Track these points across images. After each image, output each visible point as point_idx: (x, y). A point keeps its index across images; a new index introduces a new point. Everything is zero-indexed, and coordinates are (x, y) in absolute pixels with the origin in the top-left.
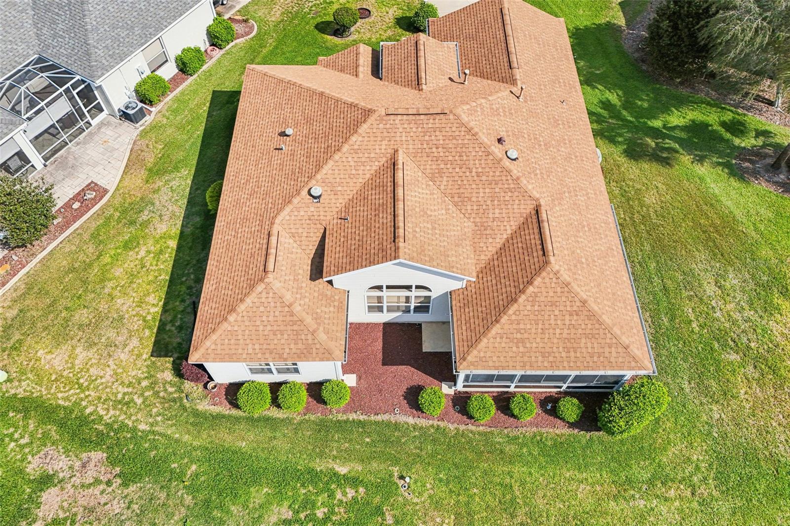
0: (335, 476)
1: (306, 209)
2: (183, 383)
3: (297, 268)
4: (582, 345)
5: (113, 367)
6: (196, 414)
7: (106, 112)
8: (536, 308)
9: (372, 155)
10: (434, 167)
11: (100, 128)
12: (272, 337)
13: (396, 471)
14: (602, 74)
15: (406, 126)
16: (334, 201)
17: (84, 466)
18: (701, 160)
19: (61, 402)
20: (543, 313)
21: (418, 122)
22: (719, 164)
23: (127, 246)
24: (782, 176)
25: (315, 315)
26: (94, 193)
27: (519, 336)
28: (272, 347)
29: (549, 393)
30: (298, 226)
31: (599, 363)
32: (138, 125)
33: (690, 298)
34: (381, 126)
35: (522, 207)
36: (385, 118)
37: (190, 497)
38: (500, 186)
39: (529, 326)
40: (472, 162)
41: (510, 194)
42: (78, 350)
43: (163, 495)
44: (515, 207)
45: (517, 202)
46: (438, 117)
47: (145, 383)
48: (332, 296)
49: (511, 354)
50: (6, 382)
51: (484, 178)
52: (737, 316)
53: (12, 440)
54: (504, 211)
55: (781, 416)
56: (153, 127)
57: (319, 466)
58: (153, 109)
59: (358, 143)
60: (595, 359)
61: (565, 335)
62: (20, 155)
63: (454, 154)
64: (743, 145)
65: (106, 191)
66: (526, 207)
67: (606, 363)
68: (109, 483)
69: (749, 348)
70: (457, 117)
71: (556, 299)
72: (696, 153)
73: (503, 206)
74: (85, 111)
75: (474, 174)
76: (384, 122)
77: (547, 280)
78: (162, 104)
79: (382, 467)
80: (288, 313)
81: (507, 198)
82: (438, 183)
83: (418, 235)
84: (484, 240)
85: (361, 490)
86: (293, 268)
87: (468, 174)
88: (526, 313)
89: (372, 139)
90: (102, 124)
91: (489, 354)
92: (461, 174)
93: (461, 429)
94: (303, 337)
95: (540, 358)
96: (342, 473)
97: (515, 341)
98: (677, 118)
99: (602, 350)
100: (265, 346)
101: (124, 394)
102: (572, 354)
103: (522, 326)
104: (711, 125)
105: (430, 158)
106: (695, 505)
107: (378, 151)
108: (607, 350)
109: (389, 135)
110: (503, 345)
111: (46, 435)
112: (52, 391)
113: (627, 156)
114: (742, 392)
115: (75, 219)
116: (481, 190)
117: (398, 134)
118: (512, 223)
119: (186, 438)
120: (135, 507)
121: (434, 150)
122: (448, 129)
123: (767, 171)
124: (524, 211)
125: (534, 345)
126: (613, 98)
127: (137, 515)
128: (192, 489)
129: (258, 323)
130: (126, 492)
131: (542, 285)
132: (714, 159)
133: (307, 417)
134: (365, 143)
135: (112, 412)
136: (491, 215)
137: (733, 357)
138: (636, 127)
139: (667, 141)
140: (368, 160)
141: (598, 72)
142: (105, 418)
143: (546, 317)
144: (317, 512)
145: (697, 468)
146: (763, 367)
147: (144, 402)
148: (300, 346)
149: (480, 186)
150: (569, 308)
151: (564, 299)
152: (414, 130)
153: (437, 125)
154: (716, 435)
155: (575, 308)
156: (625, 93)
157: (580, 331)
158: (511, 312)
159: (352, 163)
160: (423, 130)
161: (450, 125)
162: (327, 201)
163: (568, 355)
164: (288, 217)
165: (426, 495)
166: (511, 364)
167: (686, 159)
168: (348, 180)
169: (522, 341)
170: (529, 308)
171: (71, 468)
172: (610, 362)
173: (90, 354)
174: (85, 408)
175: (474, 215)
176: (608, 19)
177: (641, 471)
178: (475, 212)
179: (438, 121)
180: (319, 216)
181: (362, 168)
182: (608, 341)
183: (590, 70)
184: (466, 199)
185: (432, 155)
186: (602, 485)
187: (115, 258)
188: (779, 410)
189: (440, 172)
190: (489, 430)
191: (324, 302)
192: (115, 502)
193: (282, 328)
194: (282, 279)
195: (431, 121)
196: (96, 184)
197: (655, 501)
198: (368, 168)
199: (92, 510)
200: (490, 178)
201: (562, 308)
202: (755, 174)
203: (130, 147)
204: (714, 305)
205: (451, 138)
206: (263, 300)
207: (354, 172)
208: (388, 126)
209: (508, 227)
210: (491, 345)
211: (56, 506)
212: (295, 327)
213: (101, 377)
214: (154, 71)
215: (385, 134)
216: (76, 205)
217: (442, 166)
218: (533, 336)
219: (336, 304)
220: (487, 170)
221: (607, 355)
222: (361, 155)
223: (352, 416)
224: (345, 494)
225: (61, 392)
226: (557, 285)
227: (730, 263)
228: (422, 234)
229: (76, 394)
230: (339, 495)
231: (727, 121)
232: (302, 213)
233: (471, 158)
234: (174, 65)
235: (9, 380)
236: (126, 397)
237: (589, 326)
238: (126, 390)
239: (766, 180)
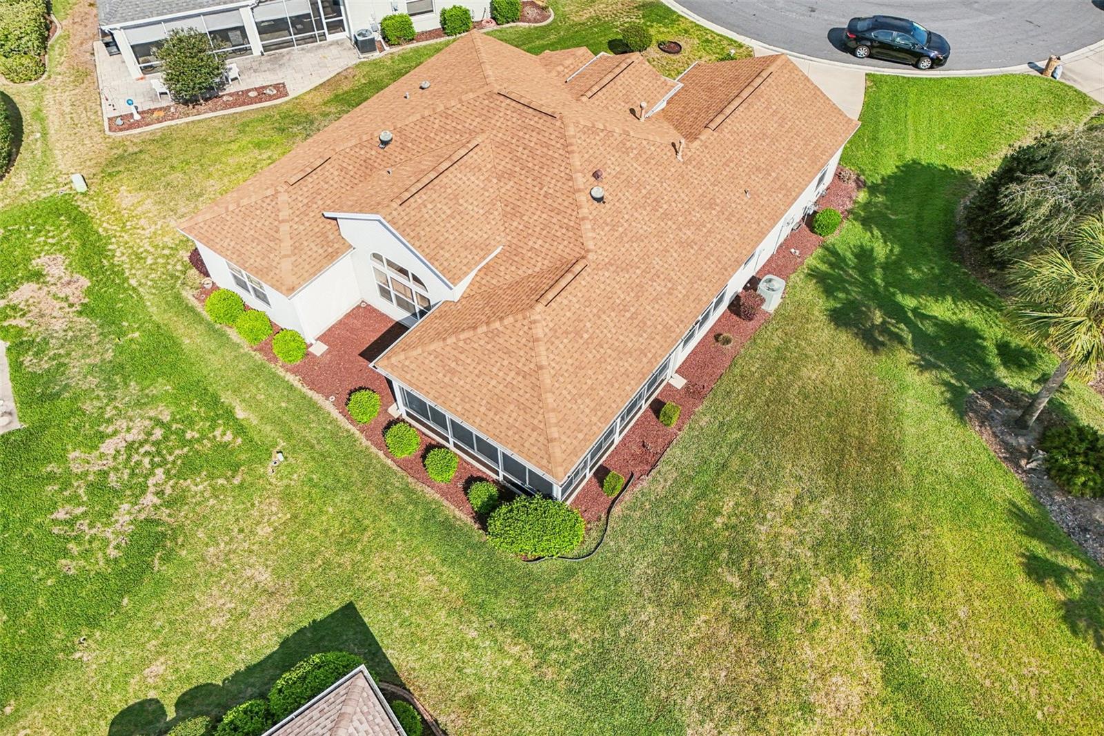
0: (229, 413)
1: (368, 150)
2: (190, 268)
3: (320, 197)
4: (508, 411)
5: (159, 227)
6: (177, 297)
7: (347, 33)
8: (489, 347)
9: (459, 127)
10: (509, 166)
11: (331, 45)
12: (249, 241)
13: (282, 444)
14: (895, 220)
15: (508, 112)
16: (396, 154)
17: (69, 283)
18: (925, 367)
19: (100, 230)
20: (492, 356)
21: (524, 114)
22: (946, 384)
23: (258, 145)
24: (1022, 441)
25: (297, 244)
26: (275, 92)
27: (453, 365)
28: (243, 251)
29: (487, 475)
30: (351, 162)
31: (511, 439)
32: (362, 56)
33: (745, 492)
34: (486, 102)
35: (567, 250)
36: (495, 96)
37: (113, 354)
38: (560, 217)
39: (469, 361)
40: (549, 179)
41: (564, 231)
42: (149, 201)
43: (96, 339)
44: (561, 247)
45: (566, 243)
46: (545, 117)
47: (167, 252)
48: (332, 241)
49: (433, 378)
50: (82, 193)
51: (549, 202)
52: (786, 545)
53: (46, 235)
54: (547, 245)
55: (724, 674)
56: (375, 63)
57: (226, 398)
58: (387, 48)
59: (454, 109)
60: (510, 433)
61: (497, 391)
62: (242, 29)
63: (536, 162)
64: (1005, 381)
65: (286, 95)
66: (571, 252)
67: (518, 444)
68: (71, 305)
69: (763, 583)
70: (564, 126)
71: (514, 348)
72: (928, 357)
73: (549, 240)
74: (324, 21)
75: (542, 192)
76: (491, 100)
77: (518, 325)
78: (401, 48)
79: (274, 433)
80: (275, 228)
81: (559, 234)
82: (502, 184)
83: (424, 210)
84: (508, 265)
85: (239, 440)
86: (314, 195)
87: (536, 189)
88: (476, 346)
89: (470, 111)
90: (337, 43)
91: (413, 366)
92: (530, 186)
93: (371, 450)
94: (272, 256)
95: (457, 400)
96: (238, 417)
97: (447, 368)
98: (943, 310)
99: (523, 428)
100: (238, 247)
101: (145, 251)
102: (491, 414)
103: (463, 357)
104: (984, 339)
105: (511, 156)
106: (526, 678)
107: (467, 125)
108: (528, 431)
109: (488, 114)
110: (433, 365)
111: (68, 247)
112: (103, 219)
113: (831, 316)
114: (703, 617)
115: (244, 104)
116: (538, 213)
117: (497, 117)
118: (546, 262)
119: (153, 310)
120: (71, 334)
121: (520, 149)
122: (547, 134)
123: (1005, 423)
124: (567, 256)
125: (462, 383)
126: (881, 250)
127: (66, 340)
128: (120, 350)
129: (247, 223)
130: (75, 319)
131: (510, 327)
132: (945, 376)
133: (253, 353)
134: (461, 112)
135: (124, 258)
136: (531, 243)
137: (734, 580)
138: (876, 292)
139: (902, 326)
140: (453, 129)
141: (893, 217)
142: (116, 259)
143: (492, 362)
144: (189, 432)
145: (567, 648)
146: (759, 613)
147: (151, 265)
148: (264, 263)
149: (540, 208)
150: (520, 365)
151: (522, 353)
152: (514, 120)
153: (539, 126)
154: (623, 634)
155: (526, 369)
156: (901, 253)
157: (515, 395)
158: (462, 336)
159: (436, 126)
160: (523, 125)
161: (551, 131)
162: (391, 152)
163: (487, 412)
164: (348, 150)
165: (285, 481)
166: (427, 388)
167: (905, 356)
168: (422, 140)
169: (453, 372)
170: (482, 342)
171: (60, 278)
172: (523, 445)
173: (154, 208)
174: (111, 244)
175: (514, 234)
176: (970, 169)
177: (505, 607)
178: (518, 231)
179: (541, 122)
180: (375, 162)
181: (442, 135)
182: (536, 422)
183: (884, 211)
184: (518, 214)
185: (515, 153)
186: (451, 591)
187: (242, 149)
188: (729, 665)
189: (511, 174)
190: (395, 467)
191: (318, 241)
192: (61, 321)
193: (261, 238)
194: (294, 197)
195: (536, 119)
196: (284, 86)
197: (488, 643)
198: (448, 137)
199: (42, 316)
200: (555, 205)
201: (514, 361)
202: (985, 419)
203: (340, 70)
204: (768, 516)
205: (544, 144)
206: (264, 205)
207: (432, 135)
208: (492, 105)
209: (539, 264)
210: (421, 358)
211: (25, 298)
212: (272, 244)
213: (144, 229)
214: (411, 15)
215: (484, 112)
216: (252, 94)
217: (517, 169)
218: (466, 373)
219: (330, 250)
220: (558, 194)
221: (525, 436)
222: (449, 122)
223: (290, 378)
224: (224, 434)
225: (108, 223)
226: (525, 335)
227: (840, 490)
228: (431, 212)
229: (115, 230)
230: (218, 433)
231: (1013, 345)
232: (362, 152)
233: (550, 174)
234: (439, 19)
235: (84, 194)
236: (144, 254)
237: (528, 396)
238: (149, 248)
239: (994, 433)
